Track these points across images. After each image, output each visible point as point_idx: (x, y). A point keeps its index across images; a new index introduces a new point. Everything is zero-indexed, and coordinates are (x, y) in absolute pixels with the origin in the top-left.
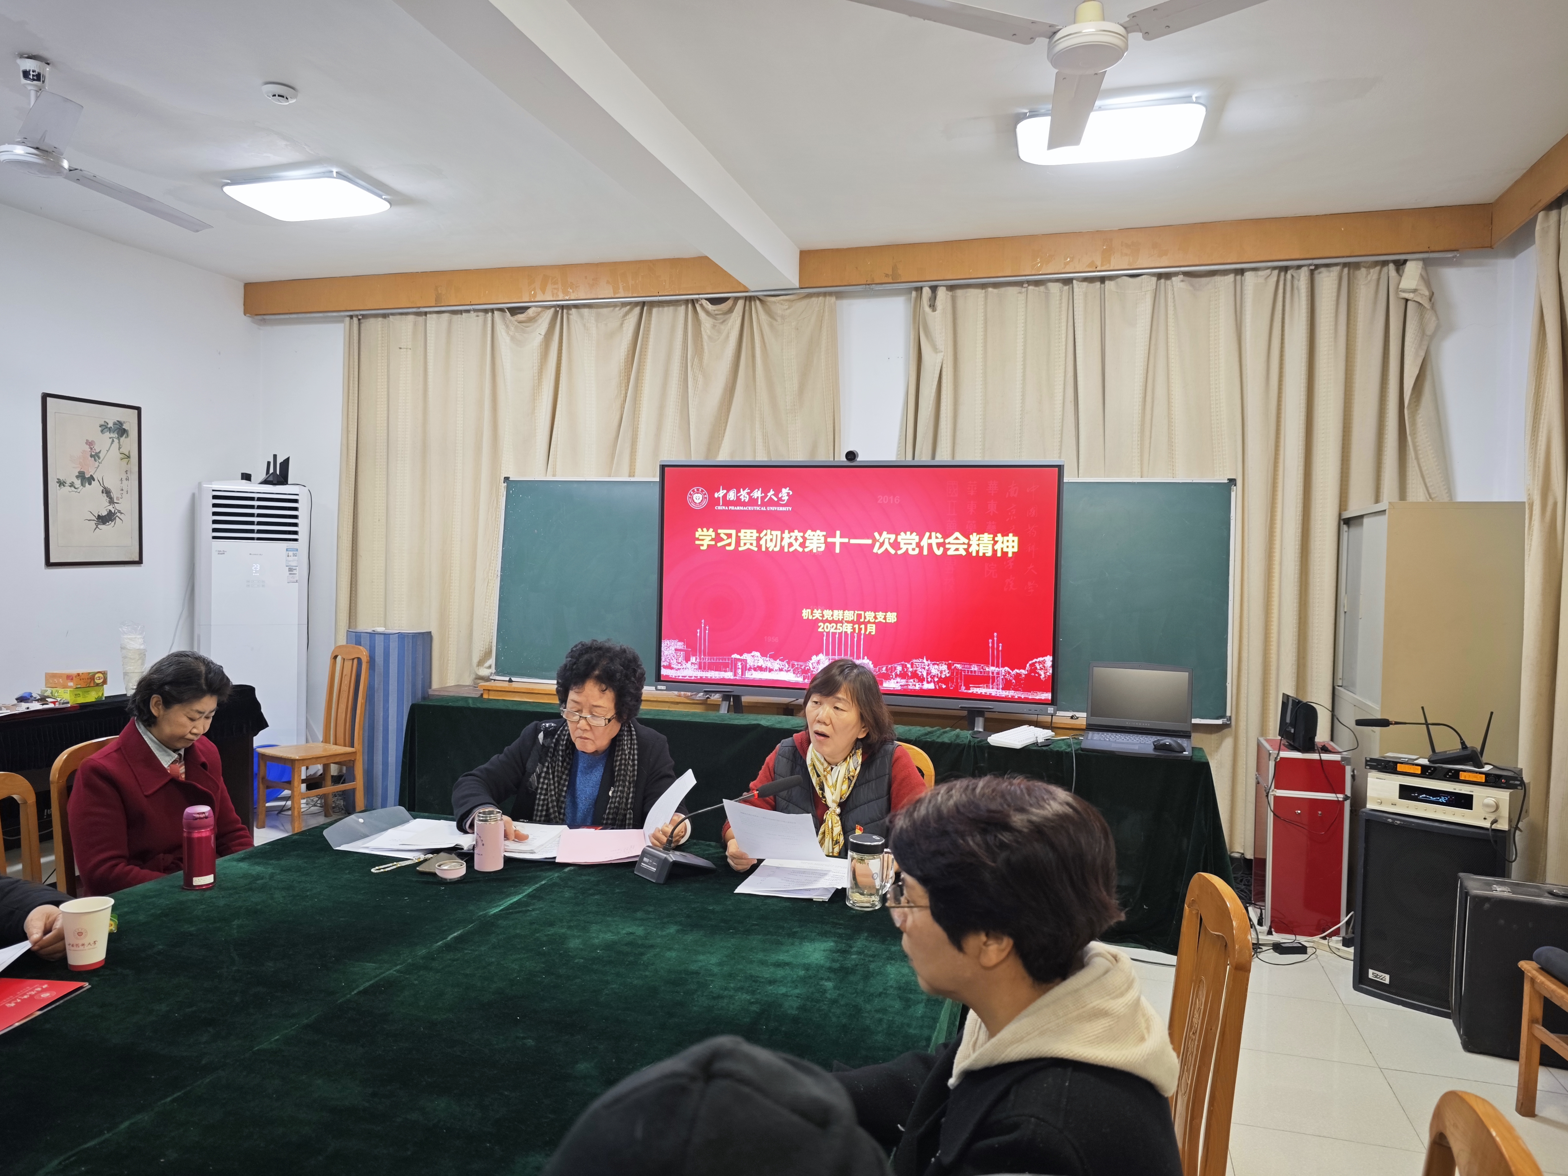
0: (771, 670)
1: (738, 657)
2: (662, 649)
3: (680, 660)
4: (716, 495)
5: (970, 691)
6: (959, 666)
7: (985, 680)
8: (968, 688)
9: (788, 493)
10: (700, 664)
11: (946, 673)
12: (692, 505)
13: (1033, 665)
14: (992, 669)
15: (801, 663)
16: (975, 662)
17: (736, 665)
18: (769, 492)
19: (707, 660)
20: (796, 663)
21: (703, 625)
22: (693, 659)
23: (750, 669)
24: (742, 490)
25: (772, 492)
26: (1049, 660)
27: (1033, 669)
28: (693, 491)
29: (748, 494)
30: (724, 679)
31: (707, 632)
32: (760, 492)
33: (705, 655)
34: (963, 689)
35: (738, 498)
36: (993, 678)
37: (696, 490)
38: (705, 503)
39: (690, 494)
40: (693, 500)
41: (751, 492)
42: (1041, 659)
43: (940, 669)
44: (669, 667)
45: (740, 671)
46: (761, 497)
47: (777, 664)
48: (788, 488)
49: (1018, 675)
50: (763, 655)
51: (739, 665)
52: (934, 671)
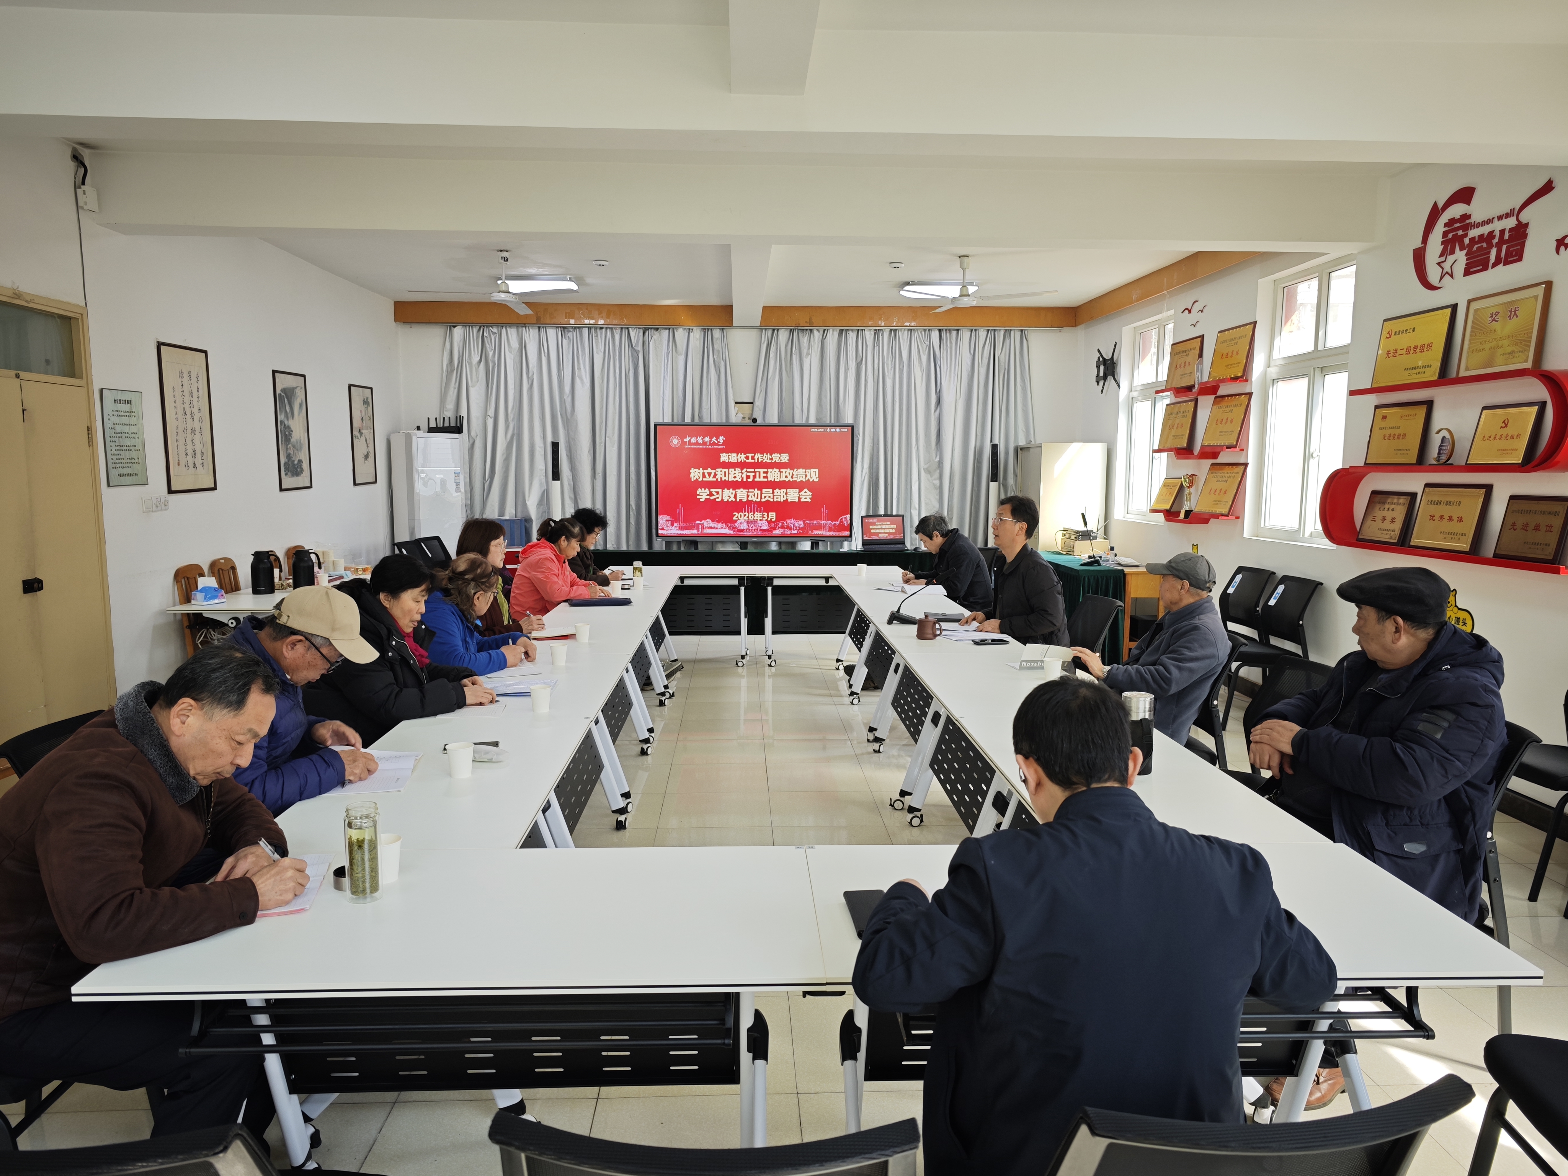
0: (716, 528)
1: (699, 522)
3: (669, 525)
4: (685, 440)
6: (808, 522)
7: (820, 527)
8: (812, 532)
10: (679, 527)
11: (802, 525)
13: (842, 519)
14: (823, 522)
16: (815, 519)
17: (698, 526)
19: (683, 525)
23: (706, 528)
26: (848, 516)
27: (842, 521)
29: (702, 439)
33: (681, 522)
34: (810, 532)
35: (697, 441)
42: (845, 516)
43: (800, 524)
44: (663, 529)
45: (700, 530)
47: (720, 525)
49: (835, 524)
50: (713, 521)
51: (700, 526)
52: (797, 524)
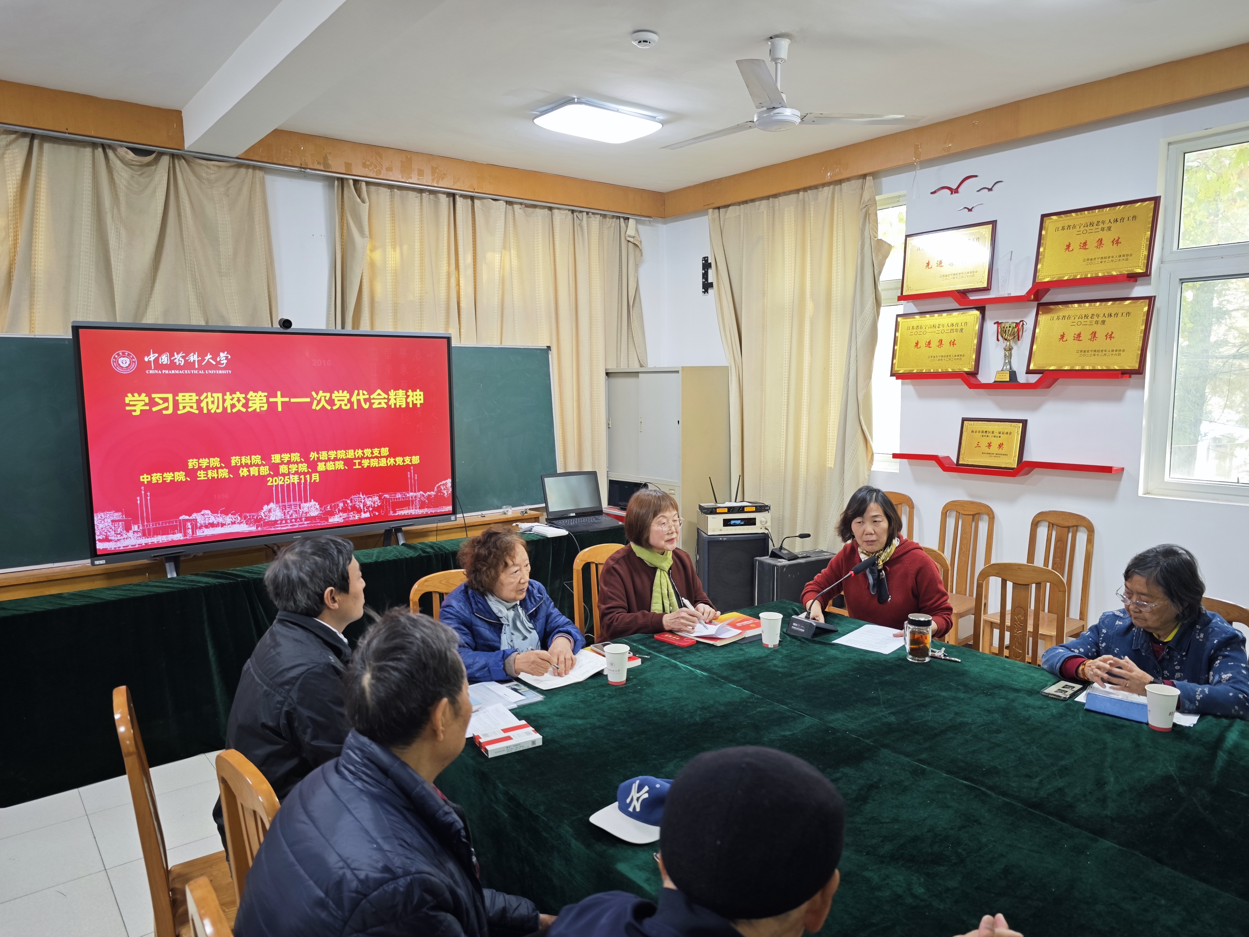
0: (223, 525)
1: (187, 517)
2: (95, 523)
3: (119, 530)
4: (146, 359)
5: (397, 514)
6: (387, 496)
7: (406, 504)
8: (395, 512)
9: (227, 358)
10: (144, 531)
11: (378, 503)
12: (119, 370)
13: (439, 487)
14: (411, 494)
15: (253, 514)
16: (399, 491)
17: (185, 526)
18: (207, 356)
19: (151, 525)
20: (248, 515)
21: (143, 492)
22: (135, 528)
23: (201, 528)
24: (175, 353)
25: (209, 356)
26: (449, 481)
27: (439, 490)
28: (118, 355)
29: (183, 357)
30: (173, 541)
31: (149, 498)
32: (196, 356)
33: (148, 521)
34: (391, 513)
35: (172, 362)
36: (412, 501)
37: (121, 354)
38: (134, 367)
39: (115, 358)
40: (119, 365)
41: (187, 355)
42: (444, 482)
43: (373, 501)
44: (107, 540)
45: (190, 531)
46: (198, 361)
47: (228, 519)
48: (226, 352)
49: (430, 496)
50: (214, 512)
51: (189, 525)
52: (369, 503)
